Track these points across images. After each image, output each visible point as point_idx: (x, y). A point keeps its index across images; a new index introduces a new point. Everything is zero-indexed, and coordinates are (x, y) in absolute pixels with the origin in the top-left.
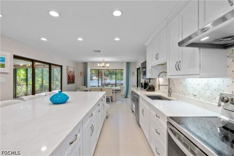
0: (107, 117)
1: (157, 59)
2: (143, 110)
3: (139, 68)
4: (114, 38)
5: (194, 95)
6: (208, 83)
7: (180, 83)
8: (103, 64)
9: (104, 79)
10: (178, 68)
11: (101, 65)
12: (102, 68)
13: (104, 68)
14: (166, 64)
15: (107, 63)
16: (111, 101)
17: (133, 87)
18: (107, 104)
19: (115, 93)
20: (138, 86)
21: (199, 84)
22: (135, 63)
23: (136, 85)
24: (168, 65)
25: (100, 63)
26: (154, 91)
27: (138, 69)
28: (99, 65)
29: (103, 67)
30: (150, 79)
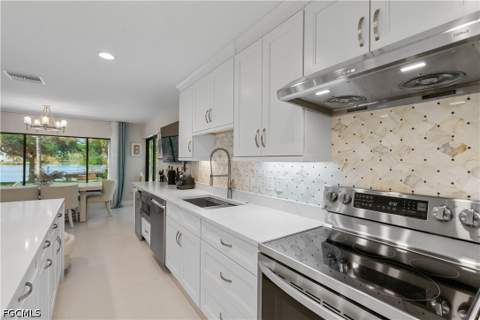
0: (66, 272)
1: (209, 120)
2: (179, 235)
3: (154, 138)
4: (99, 52)
5: (279, 193)
6: (302, 171)
7: (252, 171)
8: (45, 120)
9: (42, 162)
10: (260, 142)
11: (37, 122)
12: (41, 131)
13: (48, 132)
14: (231, 131)
15: (58, 117)
16: (74, 221)
17: (136, 181)
18: (66, 234)
19: (87, 197)
20: (147, 180)
21: (287, 173)
22: (142, 126)
23: (143, 175)
24: (235, 134)
25: (35, 114)
26: (193, 188)
27: (148, 140)
28: (28, 120)
29: (45, 126)
30: (185, 162)
